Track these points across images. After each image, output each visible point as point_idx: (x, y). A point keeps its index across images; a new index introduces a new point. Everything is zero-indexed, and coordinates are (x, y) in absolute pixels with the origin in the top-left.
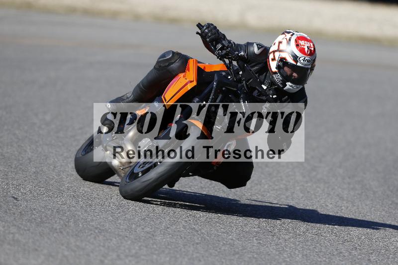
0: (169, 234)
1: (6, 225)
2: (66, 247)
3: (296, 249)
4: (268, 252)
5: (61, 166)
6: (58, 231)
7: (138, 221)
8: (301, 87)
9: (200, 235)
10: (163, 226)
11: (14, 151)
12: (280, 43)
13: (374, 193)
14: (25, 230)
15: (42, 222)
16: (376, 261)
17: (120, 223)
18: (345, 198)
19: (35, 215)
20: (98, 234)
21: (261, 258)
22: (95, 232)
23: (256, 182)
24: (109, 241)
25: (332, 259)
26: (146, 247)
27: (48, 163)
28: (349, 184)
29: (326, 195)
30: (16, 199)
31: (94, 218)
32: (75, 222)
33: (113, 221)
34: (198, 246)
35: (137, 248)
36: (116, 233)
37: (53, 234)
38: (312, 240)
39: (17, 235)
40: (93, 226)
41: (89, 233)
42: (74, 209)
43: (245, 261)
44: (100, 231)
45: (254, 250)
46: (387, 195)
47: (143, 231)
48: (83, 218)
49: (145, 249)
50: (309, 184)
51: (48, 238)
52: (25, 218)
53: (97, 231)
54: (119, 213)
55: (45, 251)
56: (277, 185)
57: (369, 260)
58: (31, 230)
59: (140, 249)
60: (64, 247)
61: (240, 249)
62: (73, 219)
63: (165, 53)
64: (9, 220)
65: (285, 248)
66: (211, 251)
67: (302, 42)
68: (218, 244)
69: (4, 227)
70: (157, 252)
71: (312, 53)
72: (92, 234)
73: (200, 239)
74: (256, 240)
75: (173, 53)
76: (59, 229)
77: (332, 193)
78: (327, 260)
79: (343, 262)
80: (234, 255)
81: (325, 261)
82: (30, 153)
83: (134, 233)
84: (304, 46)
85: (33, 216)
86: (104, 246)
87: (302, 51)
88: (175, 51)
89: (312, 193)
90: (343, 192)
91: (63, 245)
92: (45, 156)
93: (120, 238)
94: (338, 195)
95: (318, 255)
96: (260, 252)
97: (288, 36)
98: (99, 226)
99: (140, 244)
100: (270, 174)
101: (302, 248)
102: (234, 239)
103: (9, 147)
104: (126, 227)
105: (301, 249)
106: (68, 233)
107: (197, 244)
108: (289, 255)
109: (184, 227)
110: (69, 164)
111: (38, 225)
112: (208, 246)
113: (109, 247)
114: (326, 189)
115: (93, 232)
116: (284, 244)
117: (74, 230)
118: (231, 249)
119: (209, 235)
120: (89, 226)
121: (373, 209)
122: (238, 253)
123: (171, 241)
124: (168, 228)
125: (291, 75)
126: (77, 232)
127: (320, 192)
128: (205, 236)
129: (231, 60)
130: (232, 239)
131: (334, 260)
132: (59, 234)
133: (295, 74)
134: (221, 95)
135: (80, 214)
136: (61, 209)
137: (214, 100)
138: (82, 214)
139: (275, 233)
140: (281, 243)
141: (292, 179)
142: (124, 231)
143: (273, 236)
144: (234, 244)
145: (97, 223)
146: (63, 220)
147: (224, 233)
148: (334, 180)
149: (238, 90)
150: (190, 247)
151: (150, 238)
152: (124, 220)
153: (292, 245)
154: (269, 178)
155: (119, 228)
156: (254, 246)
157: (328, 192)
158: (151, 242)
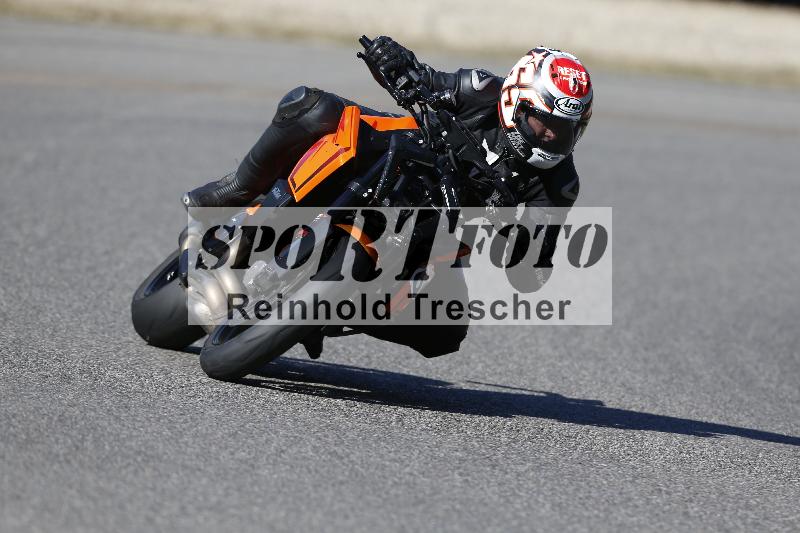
0: (285, 464)
2: (78, 491)
3: (539, 492)
4: (483, 499)
5: (68, 327)
6: (62, 459)
7: (223, 437)
8: (562, 157)
9: (347, 466)
10: (272, 449)
12: (522, 70)
13: (697, 379)
15: (29, 441)
16: (700, 516)
17: (186, 443)
18: (638, 390)
19: (14, 427)
20: (143, 465)
21: (470, 512)
22: (135, 460)
24: (165, 478)
25: (611, 513)
26: (239, 490)
27: (41, 323)
28: (646, 361)
29: (599, 385)
31: (135, 433)
32: (96, 440)
33: (172, 438)
34: (343, 487)
35: (220, 492)
36: (179, 462)
37: (51, 465)
38: (572, 474)
40: (131, 448)
41: (124, 464)
42: (93, 414)
43: (437, 517)
44: (146, 458)
45: (454, 494)
46: (723, 383)
47: (232, 459)
48: (111, 434)
49: (236, 494)
50: (566, 363)
51: (43, 474)
53: (139, 459)
54: (186, 422)
55: (36, 500)
56: (500, 365)
57: (686, 514)
58: (8, 458)
59: (227, 495)
60: (73, 492)
61: (427, 492)
62: (91, 435)
63: (291, 93)
65: (517, 491)
66: (369, 497)
67: (563, 70)
68: (383, 483)
70: (260, 500)
71: (584, 92)
72: (129, 464)
73: (347, 473)
74: (461, 474)
75: (308, 90)
76: (65, 455)
77: (611, 380)
78: (601, 515)
79: (635, 519)
80: (414, 505)
81: (597, 516)
83: (213, 462)
84: (568, 77)
85: (11, 429)
86: (154, 489)
87: (563, 86)
88: (311, 87)
89: (571, 379)
90: (633, 378)
91: (70, 487)
92: (34, 308)
93: (187, 471)
94: (623, 385)
95: (583, 504)
96: (468, 499)
97: (538, 57)
98: (143, 449)
99: (225, 484)
100: (487, 343)
101: (552, 489)
102: (415, 473)
104: (198, 450)
105: (550, 493)
106: (81, 463)
107: (342, 483)
108: (525, 504)
109: (315, 449)
110: (83, 325)
111: (21, 448)
112: (363, 488)
113: (163, 490)
114: (599, 372)
115: (131, 461)
116: (516, 483)
117: (95, 458)
118: (409, 493)
119: (366, 466)
120: (123, 449)
121: (694, 411)
122: (422, 501)
123: (289, 477)
124: (283, 451)
125: (543, 134)
126: (100, 461)
127: (587, 378)
128: (356, 466)
130: (411, 474)
131: (615, 515)
132: (65, 465)
133: (549, 133)
134: (402, 177)
135: (106, 424)
136: (67, 414)
137: (390, 184)
138: (110, 424)
139: (497, 460)
140: (508, 480)
141: (531, 353)
142: (194, 457)
143: (494, 467)
144: (415, 484)
145: (140, 443)
146: (71, 437)
147: (395, 460)
148: (615, 355)
149: (437, 166)
150: (326, 489)
151: (247, 471)
152: (195, 436)
153: (531, 486)
154: (485, 351)
155: (185, 453)
156: (454, 486)
157: (604, 378)
158: (249, 480)
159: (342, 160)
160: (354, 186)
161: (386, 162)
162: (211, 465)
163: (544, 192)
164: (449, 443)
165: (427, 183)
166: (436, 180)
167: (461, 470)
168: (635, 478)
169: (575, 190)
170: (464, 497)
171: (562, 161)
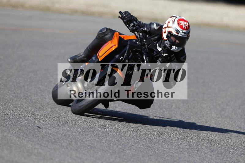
0: (134, 149)
1: (33, 143)
3: (212, 159)
4: (194, 161)
7: (114, 141)
8: (181, 48)
9: (153, 150)
10: (130, 145)
11: (38, 98)
12: (169, 22)
14: (45, 147)
15: (55, 142)
17: (103, 143)
18: (242, 128)
19: (51, 137)
20: (90, 149)
22: (87, 148)
23: (187, 118)
24: (97, 153)
26: (119, 157)
29: (230, 126)
30: (39, 128)
31: (88, 140)
32: (75, 142)
33: (99, 141)
34: (151, 157)
35: (114, 158)
36: (101, 149)
37: (62, 149)
38: (222, 153)
39: (40, 150)
40: (86, 144)
41: (84, 149)
42: (75, 134)
44: (91, 147)
45: (185, 159)
47: (118, 148)
48: (80, 140)
49: (118, 159)
50: (220, 119)
51: (59, 152)
52: (45, 139)
53: (89, 147)
54: (103, 136)
55: (57, 160)
56: (200, 120)
58: (49, 147)
59: (116, 159)
60: (69, 157)
61: (177, 158)
62: (74, 140)
63: (102, 29)
64: (35, 140)
65: (205, 158)
66: (159, 160)
67: (181, 22)
68: (164, 156)
69: (32, 145)
70: (126, 160)
71: (188, 29)
72: (86, 149)
73: (152, 152)
74: (187, 153)
75: (107, 29)
76: (66, 146)
77: (234, 125)
82: (48, 100)
83: (112, 149)
84: (183, 24)
85: (50, 138)
86: (93, 157)
87: (181, 27)
88: (108, 28)
89: (222, 124)
90: (241, 124)
91: (68, 156)
93: (104, 151)
94: (238, 126)
96: (190, 161)
97: (174, 18)
98: (90, 145)
99: (115, 155)
100: (196, 113)
101: (215, 158)
102: (173, 152)
103: (36, 96)
104: (107, 145)
106: (71, 149)
107: (151, 155)
109: (143, 145)
111: (53, 144)
112: (157, 157)
113: (96, 157)
114: (230, 122)
115: (86, 148)
116: (204, 156)
117: (75, 147)
118: (172, 159)
119: (158, 150)
120: (84, 144)
122: (176, 161)
123: (135, 153)
124: (133, 146)
125: (175, 41)
126: (77, 148)
128: (155, 150)
129: (139, 32)
130: (172, 153)
132: (66, 149)
133: (177, 41)
134: (132, 54)
135: (79, 137)
136: (67, 134)
137: (128, 56)
138: (80, 137)
139: (199, 149)
140: (202, 155)
141: (210, 116)
142: (106, 147)
143: (198, 151)
144: (173, 156)
145: (89, 143)
146: (68, 141)
147: (167, 149)
148: (235, 117)
149: (142, 50)
150: (146, 157)
151: (122, 151)
152: (106, 141)
153: (209, 157)
154: (195, 115)
155: (102, 146)
156: (185, 157)
157: (232, 124)
158: (122, 154)
159: (113, 49)
160: (117, 56)
161: (126, 49)
162: (111, 149)
163: (176, 59)
164: (184, 143)
165: (139, 55)
166: (142, 54)
167: (188, 152)
168: (241, 154)
169: (185, 58)
170: (188, 160)
171: (181, 50)
